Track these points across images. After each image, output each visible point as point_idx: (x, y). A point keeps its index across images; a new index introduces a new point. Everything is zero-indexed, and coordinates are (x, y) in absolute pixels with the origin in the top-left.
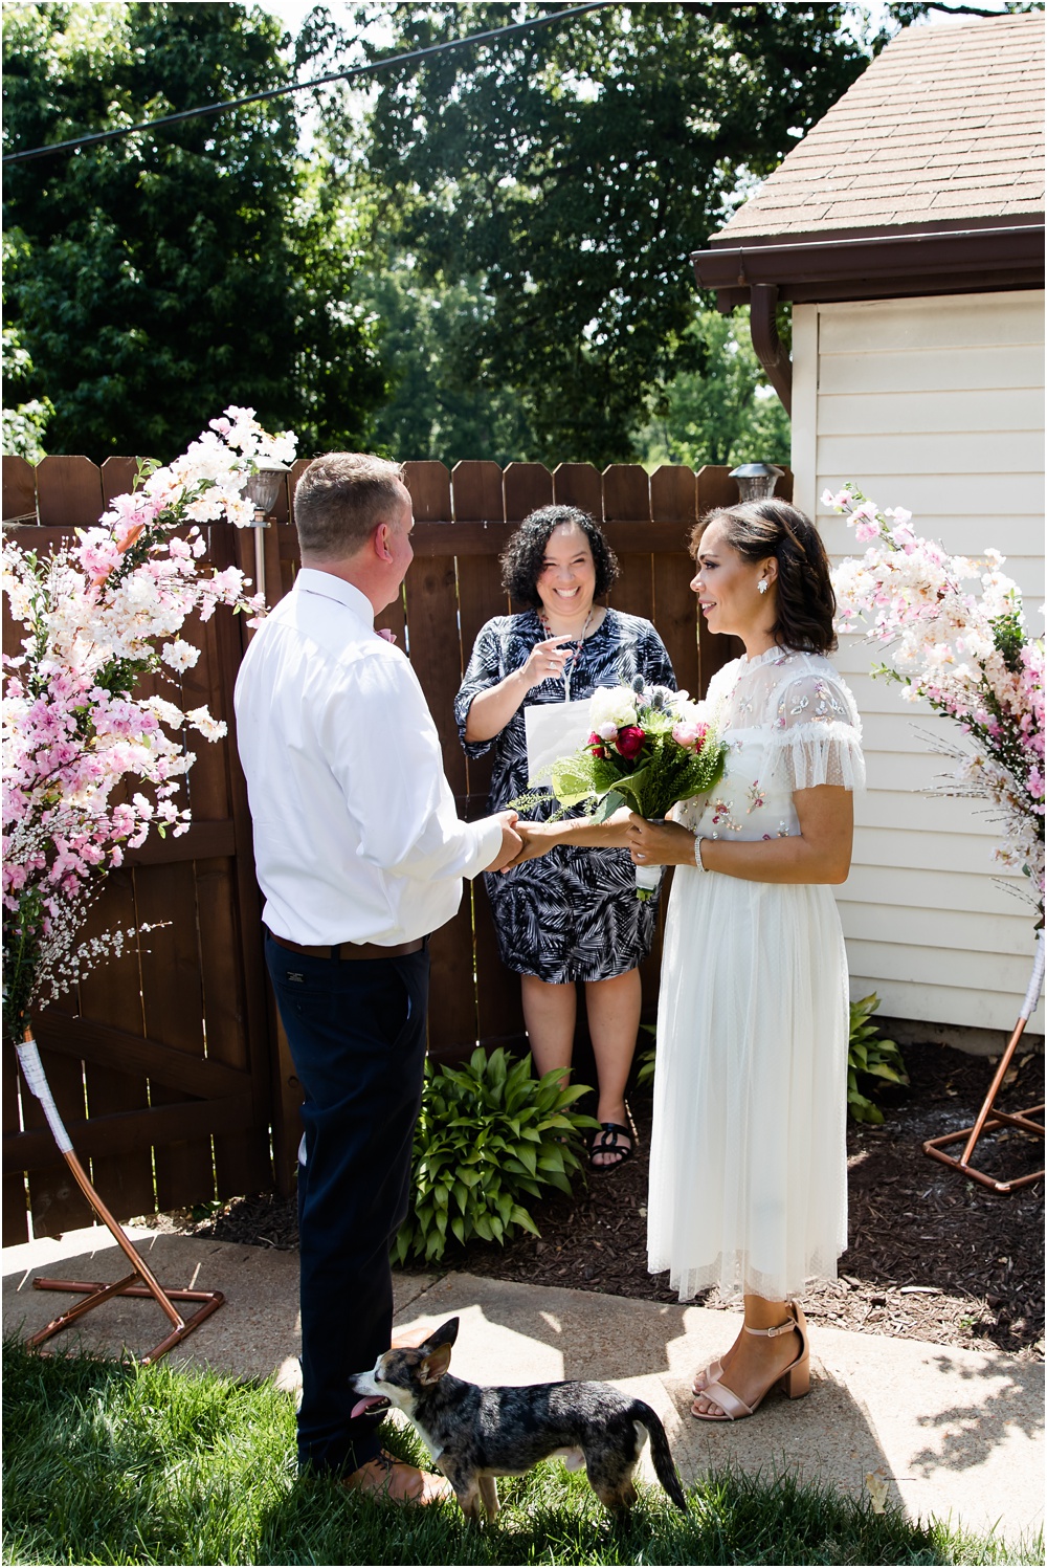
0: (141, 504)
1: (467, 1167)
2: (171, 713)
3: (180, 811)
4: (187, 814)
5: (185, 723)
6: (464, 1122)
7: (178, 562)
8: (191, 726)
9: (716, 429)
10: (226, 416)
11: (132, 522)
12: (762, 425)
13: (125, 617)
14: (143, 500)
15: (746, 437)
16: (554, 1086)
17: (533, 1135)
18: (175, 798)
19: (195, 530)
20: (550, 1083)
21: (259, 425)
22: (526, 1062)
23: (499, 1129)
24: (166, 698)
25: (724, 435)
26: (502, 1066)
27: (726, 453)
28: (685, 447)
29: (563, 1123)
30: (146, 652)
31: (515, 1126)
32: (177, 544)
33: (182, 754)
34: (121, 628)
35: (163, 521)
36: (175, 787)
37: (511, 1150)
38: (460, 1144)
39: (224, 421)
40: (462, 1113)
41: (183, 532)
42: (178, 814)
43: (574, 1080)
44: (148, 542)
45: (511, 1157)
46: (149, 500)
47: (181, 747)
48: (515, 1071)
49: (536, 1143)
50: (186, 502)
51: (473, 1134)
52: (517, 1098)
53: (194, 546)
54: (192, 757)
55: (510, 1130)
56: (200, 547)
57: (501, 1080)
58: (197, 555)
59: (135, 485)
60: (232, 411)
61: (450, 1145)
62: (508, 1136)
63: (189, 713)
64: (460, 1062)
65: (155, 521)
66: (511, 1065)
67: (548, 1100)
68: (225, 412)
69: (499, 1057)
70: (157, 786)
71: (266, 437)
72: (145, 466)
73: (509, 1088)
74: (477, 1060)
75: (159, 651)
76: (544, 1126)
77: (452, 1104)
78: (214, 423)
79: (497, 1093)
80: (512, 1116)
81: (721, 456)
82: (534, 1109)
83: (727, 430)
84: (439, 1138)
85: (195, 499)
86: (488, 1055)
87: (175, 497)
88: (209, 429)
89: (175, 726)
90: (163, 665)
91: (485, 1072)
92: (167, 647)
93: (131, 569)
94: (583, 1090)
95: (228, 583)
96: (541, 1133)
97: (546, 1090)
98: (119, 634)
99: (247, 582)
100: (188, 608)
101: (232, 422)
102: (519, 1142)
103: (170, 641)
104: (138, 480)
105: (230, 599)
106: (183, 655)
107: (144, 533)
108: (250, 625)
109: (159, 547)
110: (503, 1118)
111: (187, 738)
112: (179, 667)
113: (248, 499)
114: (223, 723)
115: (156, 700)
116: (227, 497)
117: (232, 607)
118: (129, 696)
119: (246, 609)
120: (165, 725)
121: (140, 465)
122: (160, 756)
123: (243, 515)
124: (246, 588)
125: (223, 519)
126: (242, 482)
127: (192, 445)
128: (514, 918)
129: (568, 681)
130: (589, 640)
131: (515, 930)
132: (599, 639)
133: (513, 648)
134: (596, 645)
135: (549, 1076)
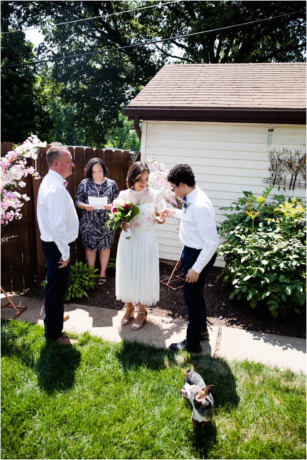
0: (14, 153)
2: (19, 195)
4: (21, 215)
5: (22, 197)
6: (74, 275)
7: (21, 165)
11: (12, 157)
12: (130, 138)
13: (11, 176)
16: (91, 269)
17: (87, 278)
18: (19, 212)
19: (25, 159)
21: (39, 140)
22: (86, 264)
23: (81, 277)
24: (18, 192)
26: (81, 265)
27: (123, 143)
28: (115, 141)
29: (93, 276)
30: (15, 183)
31: (84, 276)
32: (21, 161)
33: (21, 203)
34: (10, 178)
35: (19, 157)
36: (20, 210)
37: (83, 281)
38: (73, 280)
39: (31, 137)
40: (74, 274)
41: (22, 159)
42: (19, 215)
43: (95, 268)
44: (15, 161)
45: (83, 282)
46: (16, 153)
48: (84, 266)
50: (23, 154)
51: (76, 278)
53: (24, 162)
54: (23, 204)
55: (83, 277)
56: (26, 162)
57: (81, 268)
58: (25, 164)
63: (22, 195)
65: (17, 157)
66: (83, 265)
67: (90, 272)
69: (81, 263)
70: (16, 209)
71: (40, 142)
73: (83, 269)
74: (77, 264)
75: (18, 183)
78: (29, 138)
79: (80, 270)
80: (84, 274)
82: (88, 273)
85: (25, 153)
86: (79, 263)
87: (21, 152)
88: (28, 139)
89: (20, 198)
90: (18, 186)
91: (78, 266)
92: (19, 182)
93: (11, 166)
94: (97, 270)
95: (31, 170)
96: (89, 278)
97: (90, 270)
98: (9, 179)
99: (34, 170)
100: (23, 175)
101: (33, 138)
102: (85, 279)
103: (20, 181)
104: (13, 148)
105: (32, 173)
106: (23, 184)
107: (14, 159)
108: (35, 178)
109: (17, 162)
110: (82, 275)
111: (22, 200)
112: (22, 187)
113: (36, 154)
114: (29, 198)
115: (16, 192)
116: (32, 153)
117: (32, 175)
118: (10, 192)
119: (35, 175)
120: (18, 198)
121: (14, 145)
122: (16, 204)
123: (35, 157)
124: (35, 171)
125: (31, 158)
126: (35, 151)
127: (24, 142)
128: (86, 238)
129: (99, 193)
130: (102, 184)
131: (86, 240)
132: (105, 184)
133: (87, 186)
134: (104, 186)
135: (91, 267)
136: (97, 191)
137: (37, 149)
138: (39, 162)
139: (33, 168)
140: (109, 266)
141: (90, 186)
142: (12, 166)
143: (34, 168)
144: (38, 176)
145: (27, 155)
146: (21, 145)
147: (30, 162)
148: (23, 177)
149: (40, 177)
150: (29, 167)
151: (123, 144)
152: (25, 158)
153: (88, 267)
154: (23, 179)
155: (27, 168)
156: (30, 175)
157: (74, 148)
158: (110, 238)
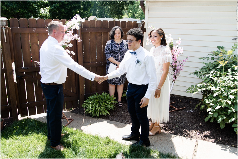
1: (102, 106)
5: (70, 53)
6: (101, 101)
7: (70, 34)
17: (109, 103)
19: (72, 30)
22: (109, 94)
26: (106, 95)
29: (113, 102)
30: (66, 45)
31: (107, 102)
32: (70, 31)
35: (69, 29)
37: (107, 105)
38: (101, 104)
40: (101, 100)
41: (71, 30)
43: (114, 97)
44: (67, 31)
46: (67, 26)
48: (107, 95)
51: (103, 102)
56: (73, 32)
57: (106, 96)
60: (77, 15)
64: (101, 94)
66: (107, 94)
67: (111, 99)
71: (81, 19)
73: (107, 97)
74: (103, 94)
75: (68, 44)
78: (74, 16)
79: (105, 98)
80: (107, 101)
84: (99, 103)
86: (104, 93)
87: (70, 26)
90: (68, 46)
91: (104, 95)
92: (69, 44)
95: (76, 36)
96: (111, 103)
97: (111, 98)
98: (63, 42)
99: (78, 36)
100: (71, 39)
102: (108, 104)
104: (66, 23)
105: (76, 38)
106: (71, 45)
107: (66, 30)
108: (78, 41)
109: (68, 32)
110: (106, 101)
111: (71, 55)
112: (70, 47)
113: (79, 26)
114: (75, 53)
115: (67, 50)
116: (76, 26)
119: (78, 39)
121: (66, 21)
123: (78, 28)
125: (76, 29)
126: (78, 25)
127: (72, 19)
129: (119, 49)
130: (121, 43)
132: (122, 43)
133: (112, 45)
134: (122, 44)
135: (112, 96)
136: (118, 48)
137: (79, 23)
138: (81, 31)
140: (123, 96)
141: (114, 44)
144: (80, 40)
145: (74, 27)
146: (70, 21)
147: (75, 31)
149: (81, 41)
150: (75, 35)
153: (110, 96)
154: (71, 42)
155: (74, 35)
156: (75, 40)
157: (102, 21)
158: (125, 77)
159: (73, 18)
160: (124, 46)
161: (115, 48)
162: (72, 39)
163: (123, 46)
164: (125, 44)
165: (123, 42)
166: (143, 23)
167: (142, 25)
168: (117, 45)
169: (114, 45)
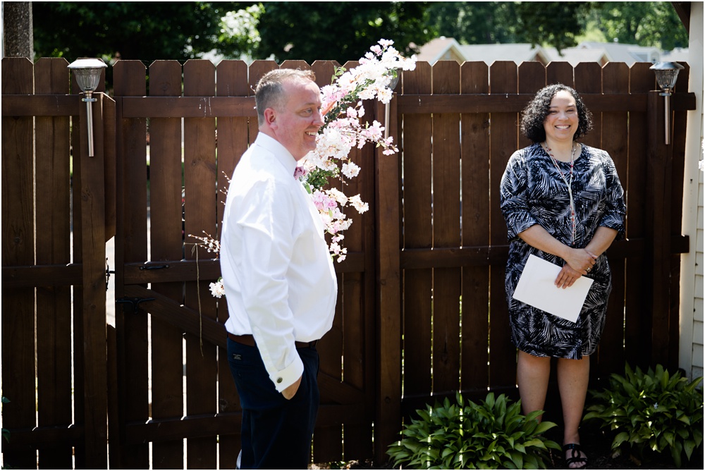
0: (335, 91)
1: (483, 462)
2: (341, 198)
3: (341, 249)
4: (345, 251)
5: (348, 203)
6: (481, 435)
7: (351, 120)
8: (350, 205)
9: (631, 12)
10: (379, 44)
11: (330, 100)
12: (659, 9)
13: (324, 148)
14: (337, 89)
15: (649, 17)
16: (533, 421)
17: (521, 449)
18: (340, 243)
19: (360, 103)
20: (532, 418)
21: (398, 52)
22: (518, 404)
23: (501, 441)
24: (340, 189)
25: (635, 16)
26: (504, 405)
27: (636, 27)
29: (539, 444)
30: (333, 167)
31: (511, 441)
32: (351, 111)
33: (346, 219)
34: (321, 154)
35: (346, 100)
36: (341, 237)
37: (508, 455)
38: (479, 448)
39: (378, 47)
40: (481, 430)
41: (354, 105)
42: (340, 250)
43: (545, 418)
44: (338, 110)
45: (508, 459)
46: (339, 89)
47: (345, 215)
48: (511, 409)
49: (523, 453)
50: (358, 91)
51: (487, 443)
52: (512, 425)
53: (359, 111)
54: (350, 221)
55: (508, 443)
56: (362, 112)
57: (503, 413)
58: (360, 116)
59: (333, 80)
60: (382, 42)
61: (474, 448)
62: (507, 446)
63: (350, 198)
64: (480, 399)
65: (342, 100)
66: (508, 405)
67: (530, 429)
68: (379, 42)
69: (502, 398)
70: (333, 236)
71: (401, 58)
72: (338, 71)
73: (508, 418)
74: (490, 399)
75: (340, 167)
76: (528, 444)
77: (475, 424)
78: (372, 48)
79: (500, 420)
80: (510, 435)
81: (633, 28)
82: (522, 433)
83: (638, 13)
84: (468, 444)
85: (363, 89)
86: (496, 398)
87: (353, 87)
88: (369, 51)
89: (343, 204)
90: (341, 174)
91: (494, 407)
92: (344, 165)
93: (328, 122)
94: (550, 425)
95: (375, 131)
96: (526, 448)
97: (529, 423)
98: (321, 157)
99: (383, 129)
100: (354, 144)
101: (381, 47)
102: (513, 452)
103: (346, 162)
104: (334, 77)
105: (376, 139)
106: (352, 170)
107: (336, 105)
108: (384, 153)
109: (342, 112)
110: (504, 435)
111: (348, 211)
112: (350, 176)
113: (389, 89)
114: (367, 204)
115: (334, 190)
116: (378, 88)
117: (375, 144)
118: (321, 188)
119: (384, 145)
120: (339, 204)
121: (336, 70)
122: (335, 220)
123: (386, 97)
124: (383, 132)
125: (375, 99)
126: (388, 82)
127: (362, 60)
128: (532, 323)
129: (569, 186)
130: (576, 162)
131: (532, 330)
132: (583, 161)
133: (535, 170)
134: (582, 165)
135: (531, 414)
136: (566, 182)
137: (391, 77)
138: (395, 109)
139: (380, 124)
140: (588, 416)
141: (544, 167)
142: (330, 123)
143: (383, 125)
144: (390, 148)
145: (367, 95)
146: (354, 67)
147: (372, 110)
148: (354, 149)
149: (397, 150)
150: (371, 124)
151: (636, 31)
152: (360, 100)
153: (522, 412)
154: (355, 155)
155: (364, 128)
156: (371, 146)
157: (490, 64)
158: (597, 320)
159: (368, 55)
160: (593, 172)
161: (553, 182)
162: (357, 144)
163: (590, 171)
164: (596, 164)
165: (585, 156)
166: (681, 71)
167: (675, 77)
168: (558, 170)
169: (548, 171)
